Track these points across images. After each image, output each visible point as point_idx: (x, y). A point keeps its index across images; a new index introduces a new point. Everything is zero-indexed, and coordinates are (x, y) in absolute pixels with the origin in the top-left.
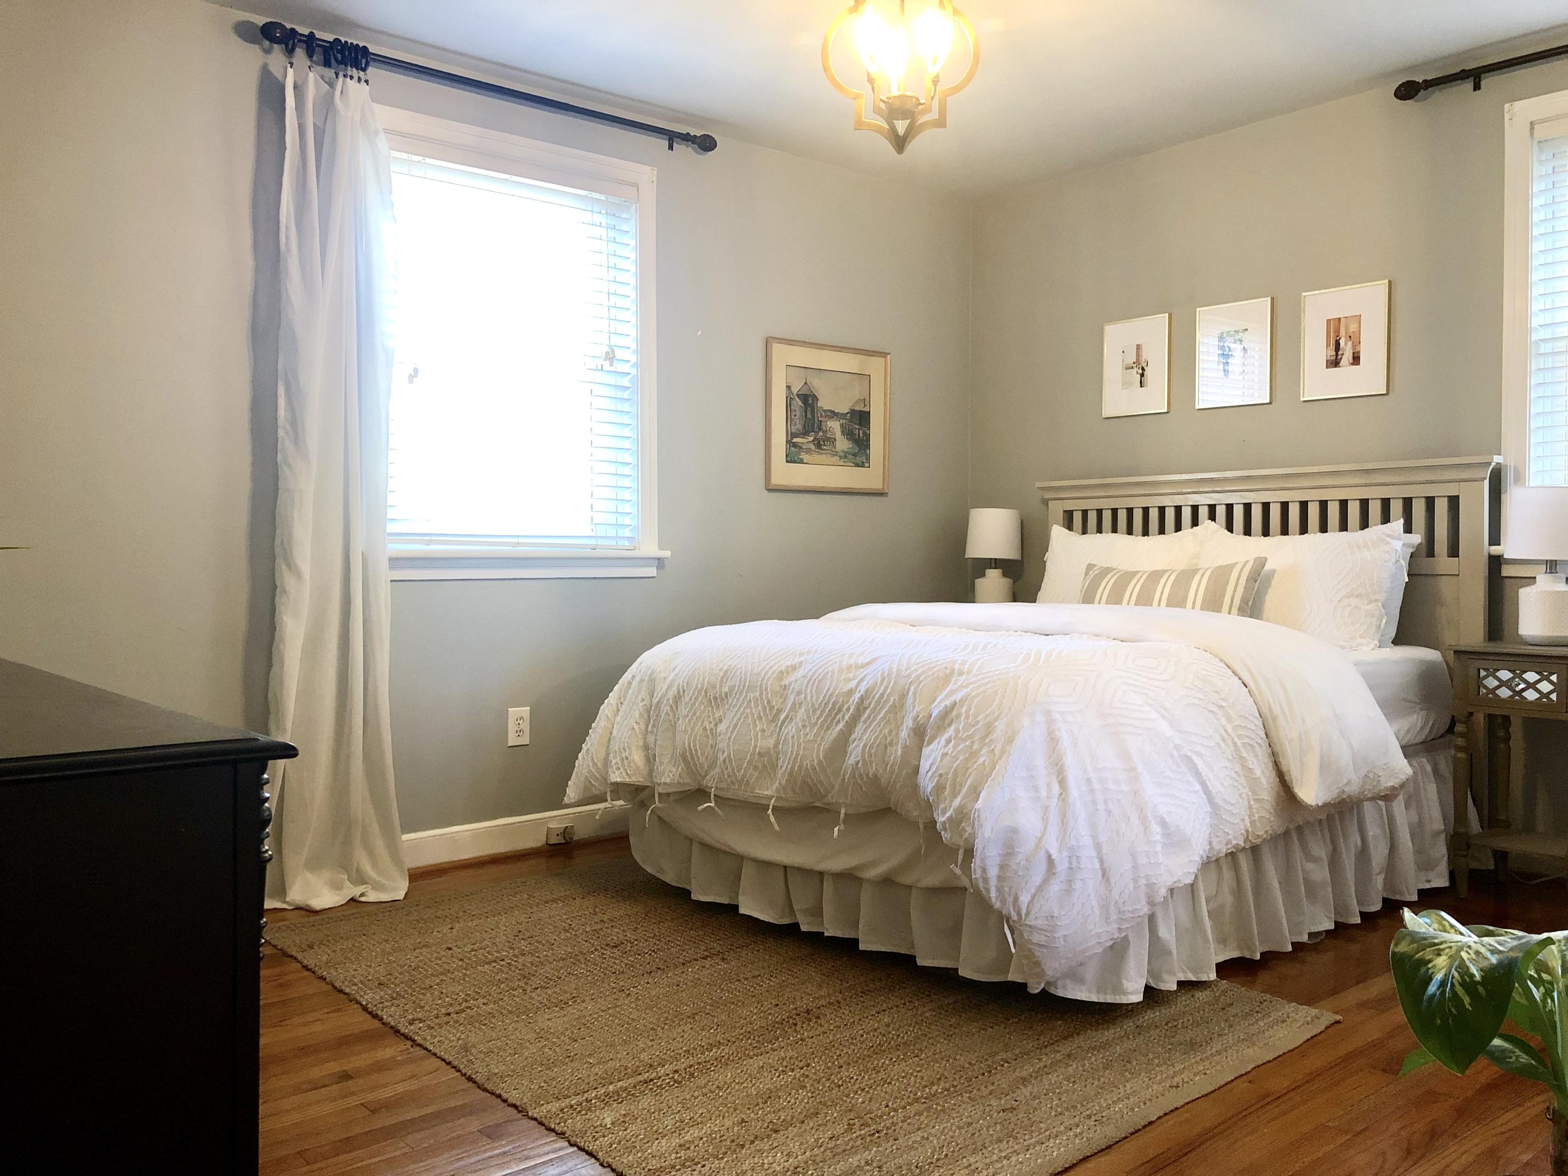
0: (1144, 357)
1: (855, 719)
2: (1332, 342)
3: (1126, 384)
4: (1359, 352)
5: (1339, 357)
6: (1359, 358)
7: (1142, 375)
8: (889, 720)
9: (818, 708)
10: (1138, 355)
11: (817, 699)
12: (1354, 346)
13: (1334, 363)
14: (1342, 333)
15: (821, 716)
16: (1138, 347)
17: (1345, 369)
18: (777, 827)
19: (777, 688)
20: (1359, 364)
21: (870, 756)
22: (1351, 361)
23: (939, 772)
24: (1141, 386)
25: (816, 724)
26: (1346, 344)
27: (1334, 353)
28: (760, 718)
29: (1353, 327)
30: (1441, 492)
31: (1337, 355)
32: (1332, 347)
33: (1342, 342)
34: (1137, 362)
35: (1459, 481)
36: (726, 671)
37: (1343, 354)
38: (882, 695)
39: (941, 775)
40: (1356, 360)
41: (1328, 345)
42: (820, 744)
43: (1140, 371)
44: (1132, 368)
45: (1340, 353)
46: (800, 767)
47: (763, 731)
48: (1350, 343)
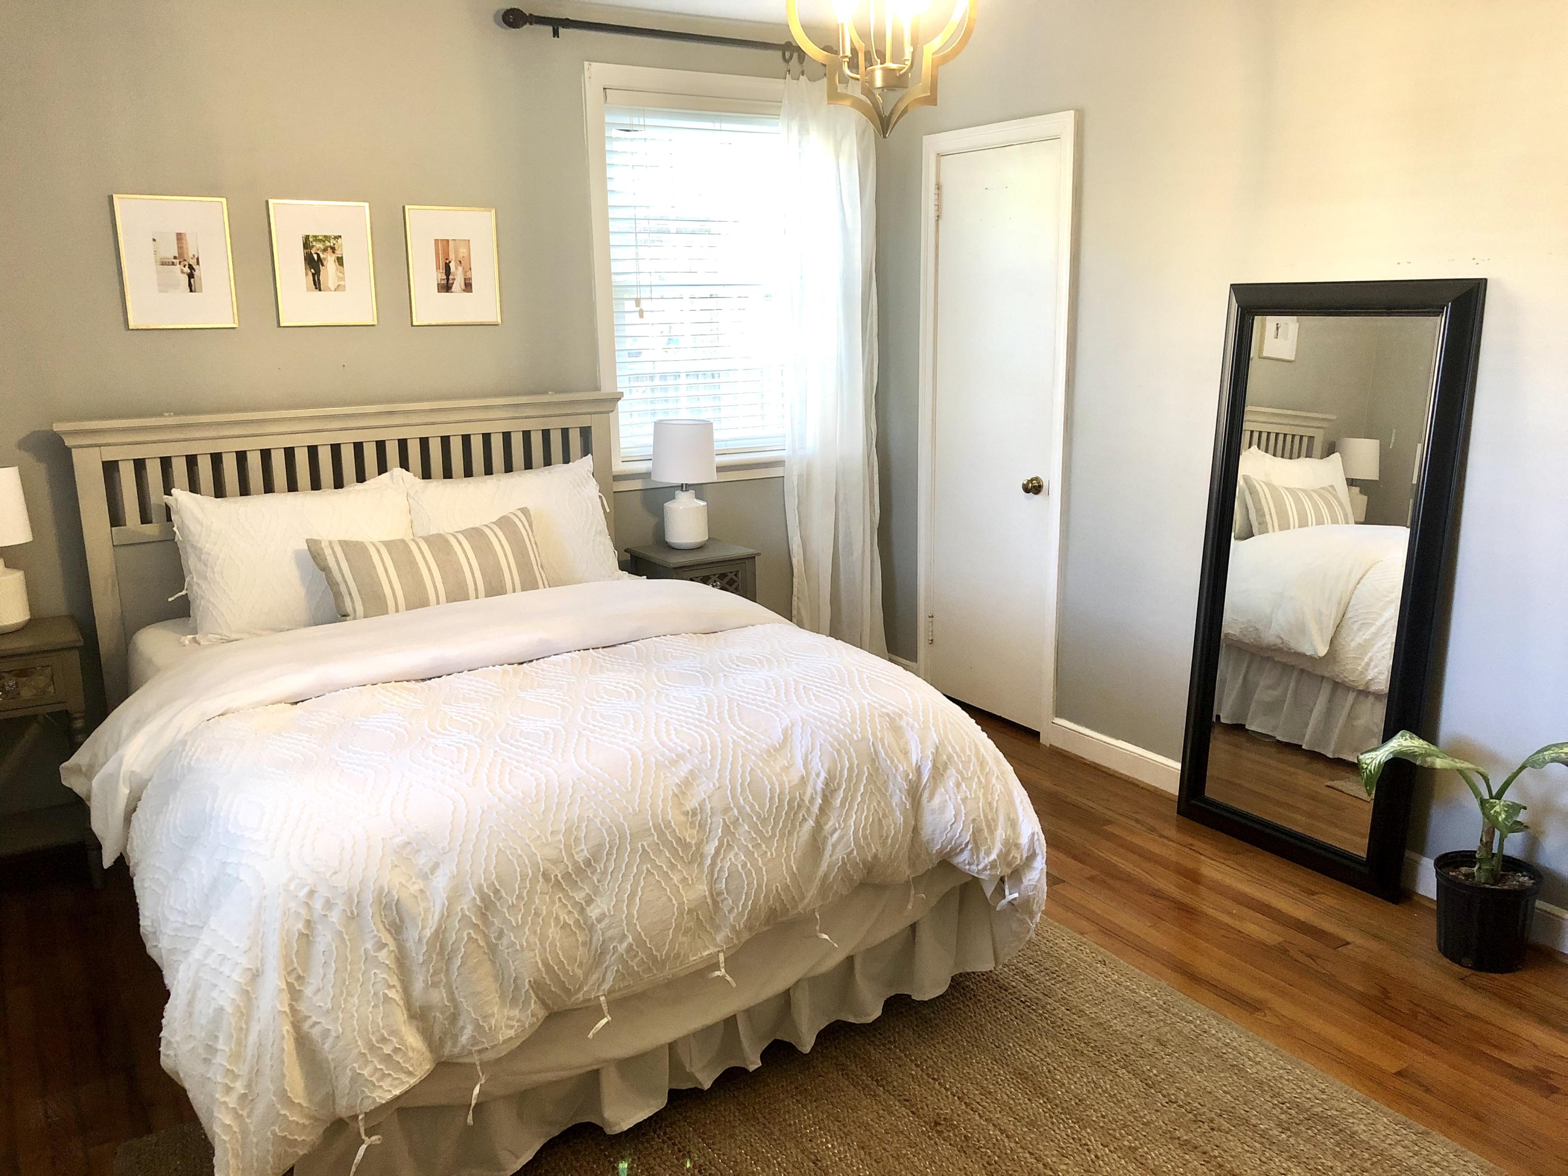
0: (191, 252)
1: (824, 809)
2: (442, 265)
3: (164, 286)
4: (470, 279)
5: (451, 282)
6: (471, 285)
7: (191, 276)
8: (872, 792)
9: (769, 816)
10: (180, 248)
11: (762, 806)
12: (465, 272)
13: (446, 287)
14: (452, 256)
15: (776, 823)
16: (180, 237)
17: (457, 294)
18: (734, 985)
19: (683, 818)
20: (471, 291)
21: (865, 838)
22: (463, 287)
23: (971, 818)
24: (191, 291)
25: (774, 835)
26: (456, 268)
27: (445, 277)
28: (673, 867)
29: (463, 251)
30: (574, 424)
31: (448, 279)
32: (442, 270)
33: (452, 265)
34: (181, 257)
35: (590, 414)
36: (568, 831)
37: (454, 279)
38: (850, 769)
39: (974, 820)
40: (468, 287)
41: (438, 268)
42: (788, 856)
43: (187, 270)
44: (173, 264)
45: (451, 277)
46: (767, 897)
47: (684, 880)
48: (460, 269)
